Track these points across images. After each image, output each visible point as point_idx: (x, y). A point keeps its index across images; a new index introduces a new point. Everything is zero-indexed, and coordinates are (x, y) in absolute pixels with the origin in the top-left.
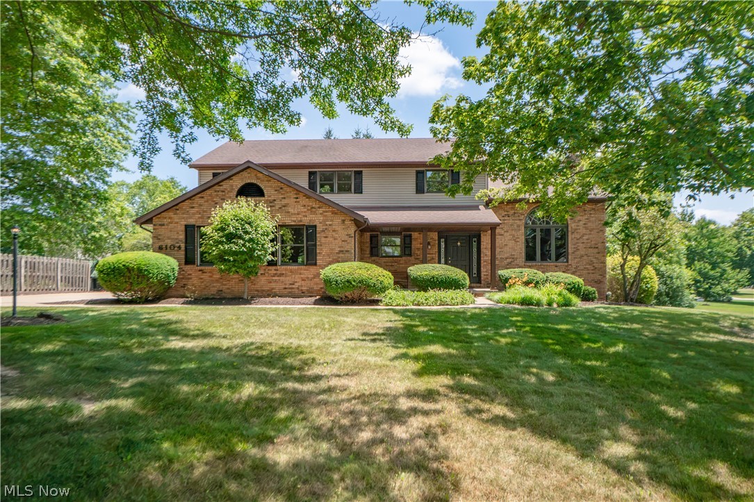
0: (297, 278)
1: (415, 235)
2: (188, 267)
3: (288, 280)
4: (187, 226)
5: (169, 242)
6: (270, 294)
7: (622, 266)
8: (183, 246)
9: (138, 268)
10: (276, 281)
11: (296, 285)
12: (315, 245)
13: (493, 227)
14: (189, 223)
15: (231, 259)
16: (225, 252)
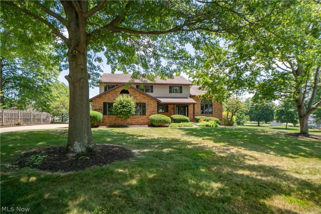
0: (140, 119)
1: (169, 106)
2: (105, 116)
3: (137, 120)
4: (104, 103)
5: (98, 108)
6: (131, 124)
7: (227, 115)
8: (103, 109)
9: (94, 116)
10: (133, 120)
11: (139, 122)
12: (145, 109)
13: (194, 104)
14: (104, 102)
15: (125, 113)
16: (122, 111)
